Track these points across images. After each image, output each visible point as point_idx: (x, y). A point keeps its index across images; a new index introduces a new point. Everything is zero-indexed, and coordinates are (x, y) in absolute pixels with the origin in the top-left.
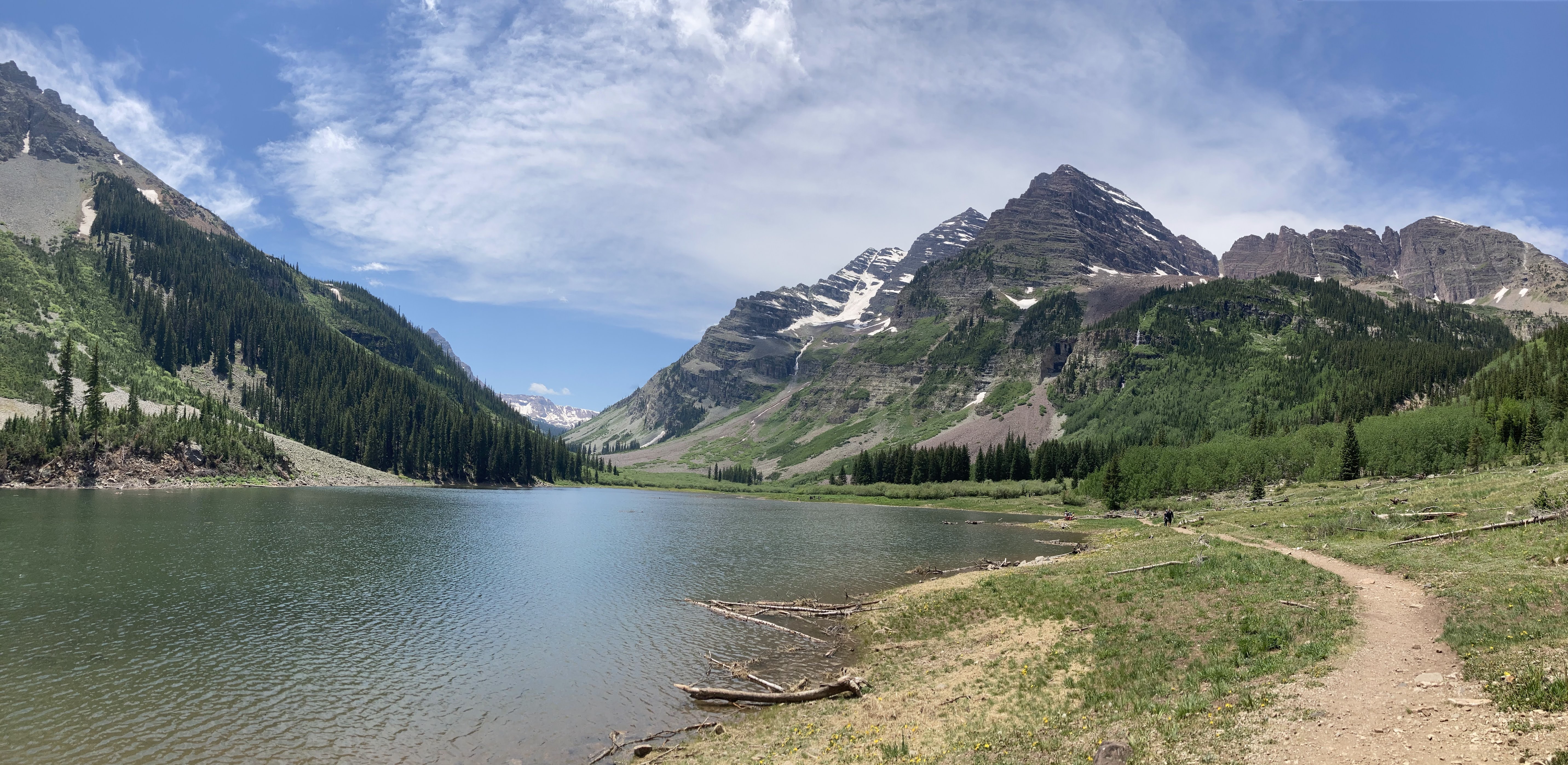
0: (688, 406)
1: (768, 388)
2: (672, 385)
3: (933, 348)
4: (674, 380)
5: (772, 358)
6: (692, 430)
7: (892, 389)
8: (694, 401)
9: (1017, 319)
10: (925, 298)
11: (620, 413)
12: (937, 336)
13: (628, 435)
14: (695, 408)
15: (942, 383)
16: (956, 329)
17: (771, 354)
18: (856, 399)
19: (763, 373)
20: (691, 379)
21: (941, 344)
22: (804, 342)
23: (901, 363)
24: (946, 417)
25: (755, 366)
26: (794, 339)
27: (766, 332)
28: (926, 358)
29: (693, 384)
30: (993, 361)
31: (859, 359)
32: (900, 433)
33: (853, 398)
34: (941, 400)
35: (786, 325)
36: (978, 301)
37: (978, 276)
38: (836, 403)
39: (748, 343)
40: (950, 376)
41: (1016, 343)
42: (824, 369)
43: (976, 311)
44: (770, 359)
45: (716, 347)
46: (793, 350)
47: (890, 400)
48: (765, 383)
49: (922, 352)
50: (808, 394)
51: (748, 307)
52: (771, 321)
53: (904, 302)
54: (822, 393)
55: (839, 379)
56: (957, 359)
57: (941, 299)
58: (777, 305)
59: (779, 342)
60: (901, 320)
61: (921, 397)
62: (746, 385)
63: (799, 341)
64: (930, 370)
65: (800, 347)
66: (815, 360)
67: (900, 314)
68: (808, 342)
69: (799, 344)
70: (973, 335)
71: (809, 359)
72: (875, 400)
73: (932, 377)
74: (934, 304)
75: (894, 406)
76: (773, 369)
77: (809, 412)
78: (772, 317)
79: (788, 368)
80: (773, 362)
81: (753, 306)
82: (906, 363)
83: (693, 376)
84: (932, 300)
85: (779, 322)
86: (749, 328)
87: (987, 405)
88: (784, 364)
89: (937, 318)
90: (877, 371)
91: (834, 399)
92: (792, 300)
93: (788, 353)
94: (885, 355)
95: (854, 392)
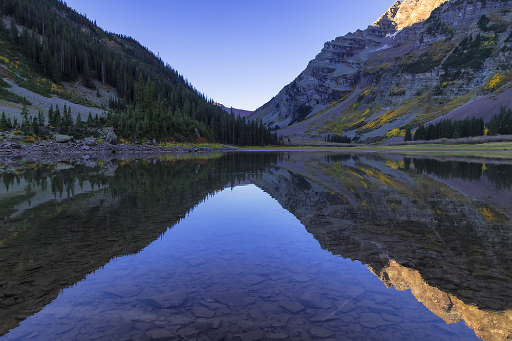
0: (303, 105)
1: (345, 92)
2: (293, 94)
3: (445, 59)
4: (293, 92)
5: (346, 75)
6: (306, 118)
7: (419, 87)
8: (306, 102)
9: (505, 31)
10: (438, 28)
11: (266, 111)
12: (447, 51)
13: (272, 122)
14: (306, 106)
15: (451, 80)
16: (460, 45)
17: (345, 73)
18: (398, 95)
19: (341, 84)
20: (302, 90)
21: (450, 56)
22: (362, 65)
23: (424, 72)
24: (456, 101)
25: (336, 81)
26: (357, 64)
27: (341, 60)
28: (440, 66)
29: (304, 93)
30: (488, 62)
31: (398, 72)
32: (426, 112)
33: (396, 94)
34: (451, 91)
35: (352, 55)
36: (475, 24)
37: (475, 6)
38: (386, 98)
39: (332, 68)
40: (457, 76)
41: (505, 47)
42: (377, 79)
43: (474, 30)
44: (344, 76)
45: (315, 71)
46: (357, 69)
47: (418, 94)
48: (343, 90)
49: (437, 63)
50: (369, 95)
51: (331, 46)
52: (344, 54)
53: (423, 33)
54: (377, 94)
55: (386, 84)
56: (461, 64)
57: (449, 27)
58: (346, 44)
59: (348, 65)
60: (422, 44)
61: (438, 91)
62: (333, 91)
63: (359, 64)
64: (443, 73)
65: (361, 68)
66: (370, 74)
67: (421, 41)
68: (365, 64)
69: (359, 66)
70: (472, 47)
71: (366, 74)
72: (409, 94)
73: (444, 77)
74: (444, 32)
75: (421, 97)
76: (347, 81)
77: (370, 104)
78: (344, 51)
79: (355, 80)
80: (346, 78)
81: (334, 46)
82: (427, 71)
83: (304, 89)
84: (443, 28)
85: (348, 54)
86: (332, 59)
87: (484, 91)
88: (352, 78)
89: (446, 40)
90: (409, 77)
91: (384, 96)
92: (354, 40)
93: (354, 71)
94: (413, 68)
95: (396, 91)
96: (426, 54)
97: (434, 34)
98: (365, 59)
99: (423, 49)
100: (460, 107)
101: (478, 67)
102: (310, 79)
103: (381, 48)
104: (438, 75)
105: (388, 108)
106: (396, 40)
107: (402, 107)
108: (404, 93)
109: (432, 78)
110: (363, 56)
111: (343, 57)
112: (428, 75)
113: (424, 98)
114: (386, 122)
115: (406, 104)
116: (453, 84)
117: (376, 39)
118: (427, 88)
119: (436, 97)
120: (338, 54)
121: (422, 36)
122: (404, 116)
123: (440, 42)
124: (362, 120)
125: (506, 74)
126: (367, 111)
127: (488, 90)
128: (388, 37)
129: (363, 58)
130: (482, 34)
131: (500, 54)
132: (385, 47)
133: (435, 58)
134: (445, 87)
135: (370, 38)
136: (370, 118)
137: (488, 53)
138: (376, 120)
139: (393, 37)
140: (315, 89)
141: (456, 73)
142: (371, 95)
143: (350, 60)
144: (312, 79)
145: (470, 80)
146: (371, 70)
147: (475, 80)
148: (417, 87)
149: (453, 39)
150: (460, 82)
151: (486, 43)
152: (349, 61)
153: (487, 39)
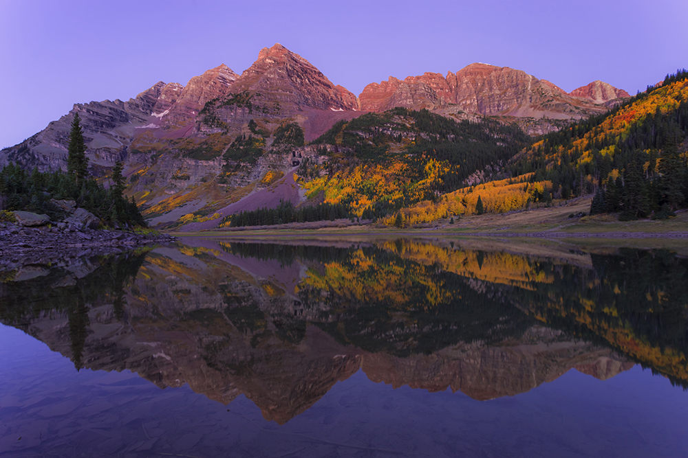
1: (109, 168)
3: (225, 151)
5: (109, 149)
9: (269, 137)
10: (213, 121)
12: (225, 144)
15: (233, 171)
16: (236, 141)
17: (107, 146)
18: (182, 179)
19: (103, 158)
20: (42, 159)
21: (229, 149)
22: (128, 140)
23: (207, 160)
24: (240, 190)
25: (96, 153)
26: (120, 137)
27: (100, 130)
28: (222, 157)
29: (44, 162)
30: (260, 160)
31: (179, 155)
32: (216, 199)
33: (180, 178)
34: (234, 181)
35: (113, 127)
36: (246, 125)
37: (243, 110)
38: (168, 181)
39: (87, 137)
40: (237, 168)
41: (272, 150)
42: (152, 159)
43: (246, 131)
44: (107, 150)
45: (62, 137)
46: (122, 144)
47: (204, 180)
48: (106, 166)
49: (218, 153)
50: (145, 175)
51: (84, 110)
52: (103, 123)
53: (200, 122)
54: (156, 175)
55: (167, 166)
56: (240, 158)
57: (224, 122)
58: (106, 112)
59: (110, 138)
60: (200, 132)
61: (223, 179)
62: (93, 165)
63: (124, 139)
64: (225, 164)
65: (127, 143)
66: (141, 152)
67: (199, 129)
68: (131, 140)
69: (124, 141)
70: (247, 144)
71: (135, 152)
72: (194, 180)
73: (227, 167)
74: (220, 125)
75: (207, 184)
76: (111, 157)
77: (149, 186)
78: (103, 120)
79: (121, 156)
80: (110, 152)
81: (88, 111)
82: (210, 160)
83: (44, 157)
84: (218, 122)
85: (108, 124)
86: (87, 126)
87: (262, 184)
88: (118, 153)
89: (223, 133)
90: (192, 162)
91: (166, 179)
92: (116, 111)
93: (119, 146)
94: (196, 154)
95: (180, 175)
96: (206, 143)
97: (211, 126)
98: (131, 135)
99: (201, 137)
100: (247, 197)
101: (254, 163)
102: (54, 145)
103: (148, 126)
104: (220, 165)
105: (172, 192)
106: (163, 122)
107: (188, 192)
108: (188, 178)
109: (215, 166)
110: (129, 129)
111: (102, 126)
112: (211, 163)
113: (210, 185)
114: (176, 207)
115: (192, 190)
116: (236, 175)
117: (141, 115)
118: (211, 175)
119: (222, 185)
120: (95, 122)
121: (199, 125)
122: (194, 201)
123: (216, 134)
124: (143, 203)
125: (276, 172)
126: (147, 193)
127: (266, 183)
128: (154, 116)
129: (128, 133)
130: (253, 135)
131: (270, 155)
132: (152, 126)
133: (216, 148)
134: (228, 176)
135: (133, 113)
136: (153, 201)
137: (260, 153)
138: (162, 203)
139: (160, 117)
140: (63, 160)
141: (237, 166)
142: (149, 176)
143: (112, 132)
144: (58, 146)
145: (249, 173)
146: (141, 148)
147: (253, 174)
148: (202, 173)
149: (229, 134)
150: (242, 174)
151: (257, 144)
152: (110, 132)
153: (257, 141)
